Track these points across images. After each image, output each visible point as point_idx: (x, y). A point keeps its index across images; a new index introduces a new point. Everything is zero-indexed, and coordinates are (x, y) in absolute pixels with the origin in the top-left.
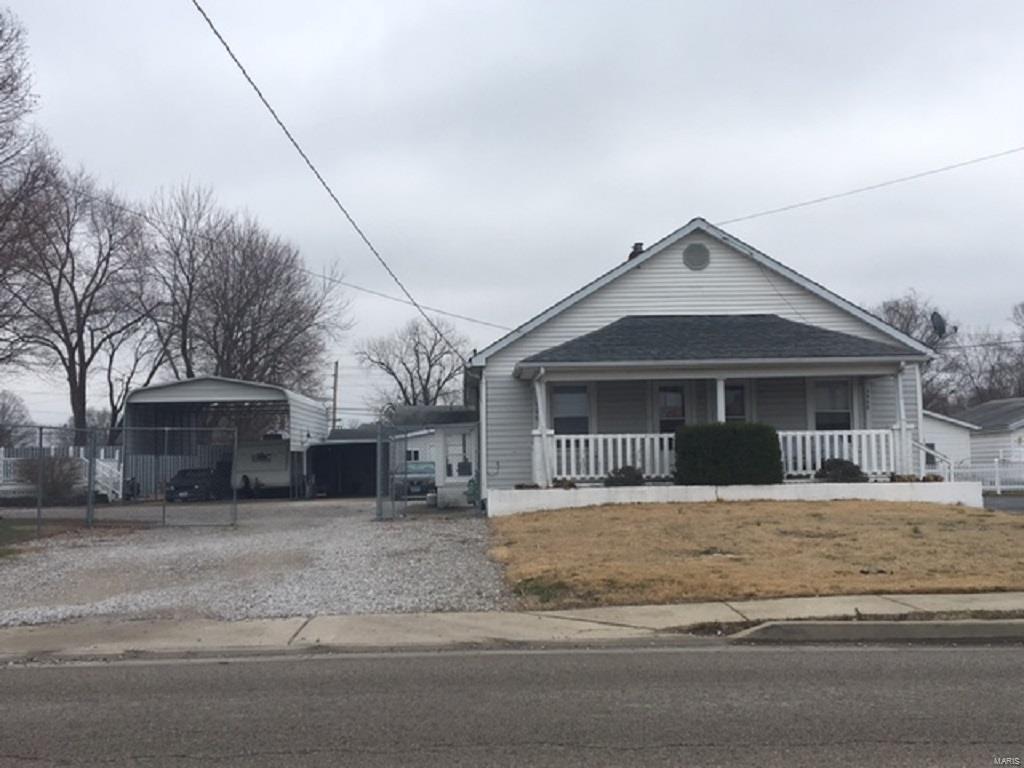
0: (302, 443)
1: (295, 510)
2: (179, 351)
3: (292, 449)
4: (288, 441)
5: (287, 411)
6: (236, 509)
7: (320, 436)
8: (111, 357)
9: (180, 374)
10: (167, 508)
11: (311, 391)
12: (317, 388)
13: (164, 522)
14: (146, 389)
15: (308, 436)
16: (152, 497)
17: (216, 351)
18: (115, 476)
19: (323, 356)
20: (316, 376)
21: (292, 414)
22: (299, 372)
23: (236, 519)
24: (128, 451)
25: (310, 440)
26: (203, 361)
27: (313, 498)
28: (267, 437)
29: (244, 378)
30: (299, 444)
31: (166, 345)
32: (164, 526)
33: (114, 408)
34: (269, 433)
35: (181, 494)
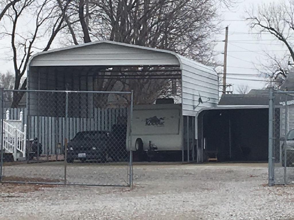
0: (194, 107)
1: (188, 174)
2: (77, 17)
3: (184, 114)
4: (181, 105)
5: (179, 76)
6: (131, 171)
7: (211, 101)
8: (15, 23)
9: (78, 39)
10: (68, 167)
11: (202, 56)
12: (207, 53)
13: (65, 180)
14: (47, 53)
15: (200, 100)
16: (53, 158)
17: (111, 17)
18: (19, 136)
19: (214, 21)
20: (206, 41)
21: (184, 79)
22: (191, 37)
23: (131, 180)
24: (31, 112)
25: (201, 105)
26: (99, 27)
27: (205, 161)
28: (159, 101)
29: (138, 43)
30: (191, 108)
31: (64, 11)
32: (66, 184)
33: (17, 71)
34: (161, 97)
35: (80, 155)
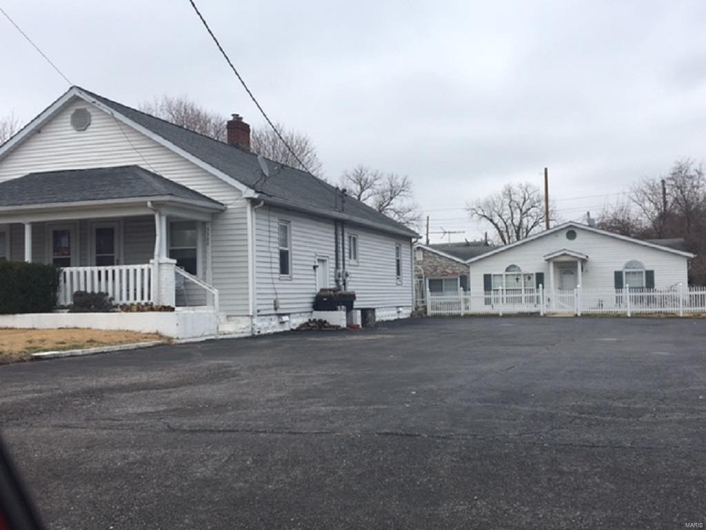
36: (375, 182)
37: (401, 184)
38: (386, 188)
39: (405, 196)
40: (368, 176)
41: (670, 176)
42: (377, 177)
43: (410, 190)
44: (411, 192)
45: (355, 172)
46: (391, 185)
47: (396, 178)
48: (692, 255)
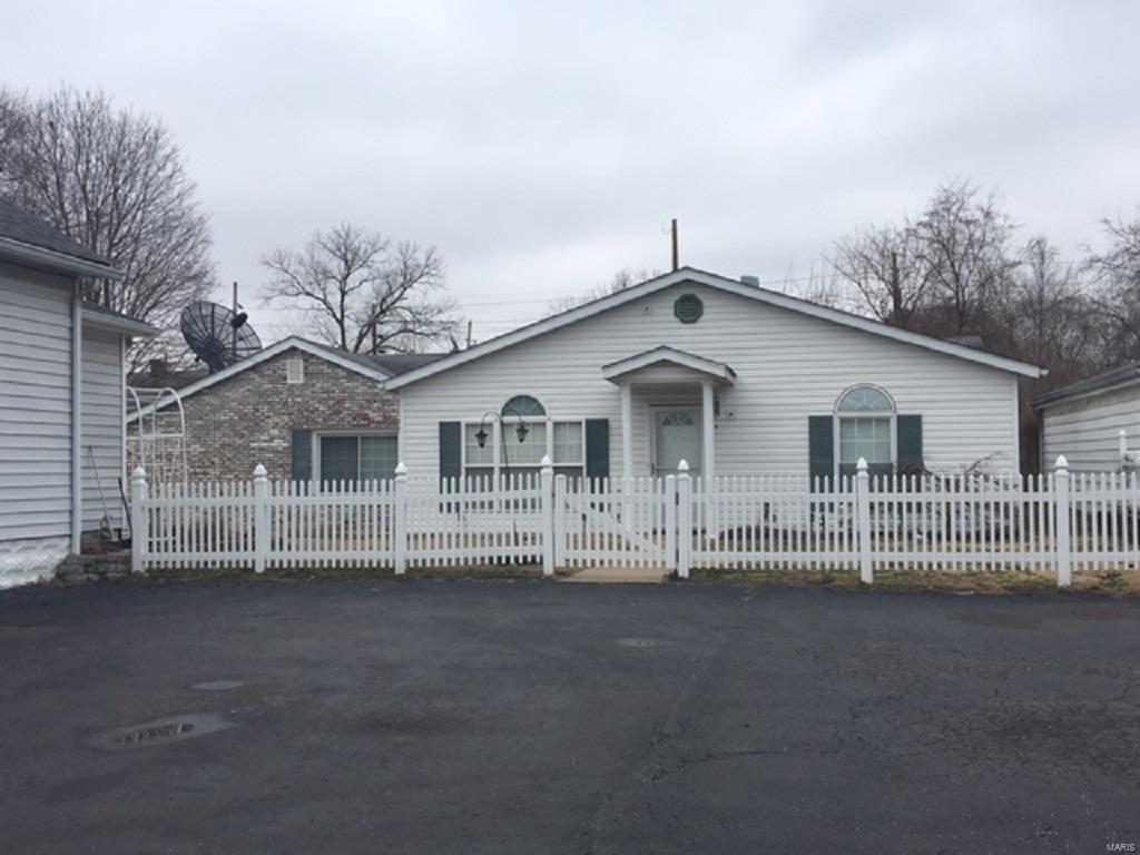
36: (376, 257)
37: (422, 262)
38: (394, 266)
39: (431, 284)
40: (360, 244)
41: (926, 219)
42: (377, 247)
43: (440, 274)
44: (441, 277)
45: (334, 236)
46: (405, 264)
47: (414, 252)
48: (1033, 372)
